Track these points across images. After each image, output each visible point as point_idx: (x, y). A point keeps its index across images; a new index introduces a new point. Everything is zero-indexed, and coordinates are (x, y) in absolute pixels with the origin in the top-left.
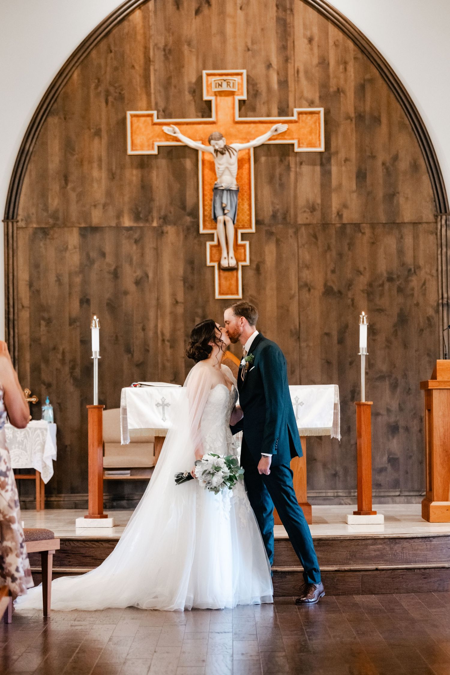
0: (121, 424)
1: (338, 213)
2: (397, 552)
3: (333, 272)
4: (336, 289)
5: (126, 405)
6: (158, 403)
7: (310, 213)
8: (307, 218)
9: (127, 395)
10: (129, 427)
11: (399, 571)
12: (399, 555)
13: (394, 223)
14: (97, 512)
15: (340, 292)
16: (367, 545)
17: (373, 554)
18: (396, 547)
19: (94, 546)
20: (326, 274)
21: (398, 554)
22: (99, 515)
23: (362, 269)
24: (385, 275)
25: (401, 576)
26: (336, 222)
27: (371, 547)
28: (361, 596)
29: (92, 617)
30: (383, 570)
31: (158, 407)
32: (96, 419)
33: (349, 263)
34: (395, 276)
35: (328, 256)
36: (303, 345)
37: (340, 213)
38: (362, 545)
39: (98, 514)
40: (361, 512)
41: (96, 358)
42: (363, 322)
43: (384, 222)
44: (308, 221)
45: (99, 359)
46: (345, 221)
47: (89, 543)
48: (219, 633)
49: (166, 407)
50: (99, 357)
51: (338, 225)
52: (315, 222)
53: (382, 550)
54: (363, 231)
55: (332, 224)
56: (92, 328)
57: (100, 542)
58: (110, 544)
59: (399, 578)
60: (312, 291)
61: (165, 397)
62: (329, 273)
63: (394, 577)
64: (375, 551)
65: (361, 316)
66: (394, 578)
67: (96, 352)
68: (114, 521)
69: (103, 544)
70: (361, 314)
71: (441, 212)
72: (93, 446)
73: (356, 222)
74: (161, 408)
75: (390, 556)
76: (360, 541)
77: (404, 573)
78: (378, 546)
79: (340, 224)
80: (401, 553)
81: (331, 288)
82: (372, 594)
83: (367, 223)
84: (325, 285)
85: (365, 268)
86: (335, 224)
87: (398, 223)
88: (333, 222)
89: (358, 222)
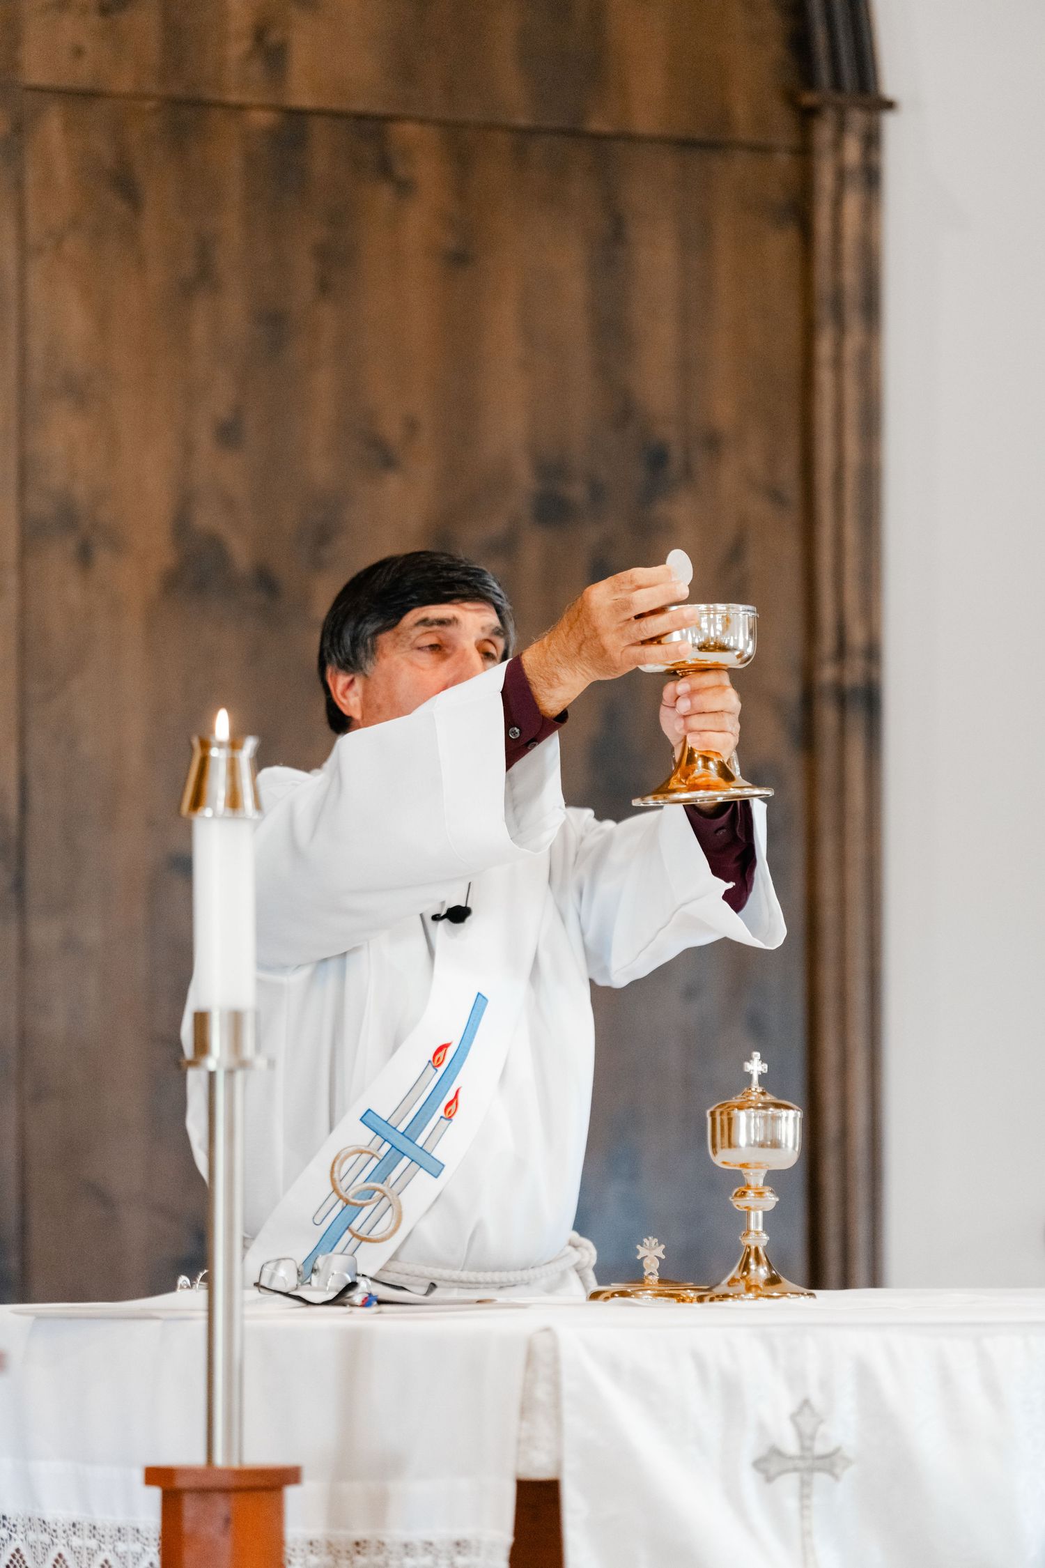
1: (260, 34)
3: (228, 434)
4: (242, 554)
7: (94, 20)
8: (78, 52)
13: (574, 133)
15: (266, 581)
20: (188, 448)
23: (391, 429)
24: (524, 477)
26: (247, 98)
31: (769, 1479)
33: (324, 382)
34: (577, 492)
35: (200, 331)
36: (45, 933)
37: (274, 37)
43: (522, 121)
44: (81, 75)
46: (302, 96)
49: (820, 1478)
51: (261, 119)
52: (124, 83)
54: (401, 170)
55: (224, 105)
60: (103, 557)
61: (817, 1399)
62: (204, 438)
71: (837, 85)
73: (360, 106)
74: (788, 1483)
79: (262, 107)
81: (215, 544)
83: (422, 121)
84: (181, 526)
85: (412, 426)
86: (241, 108)
87: (598, 137)
88: (234, 97)
89: (379, 108)
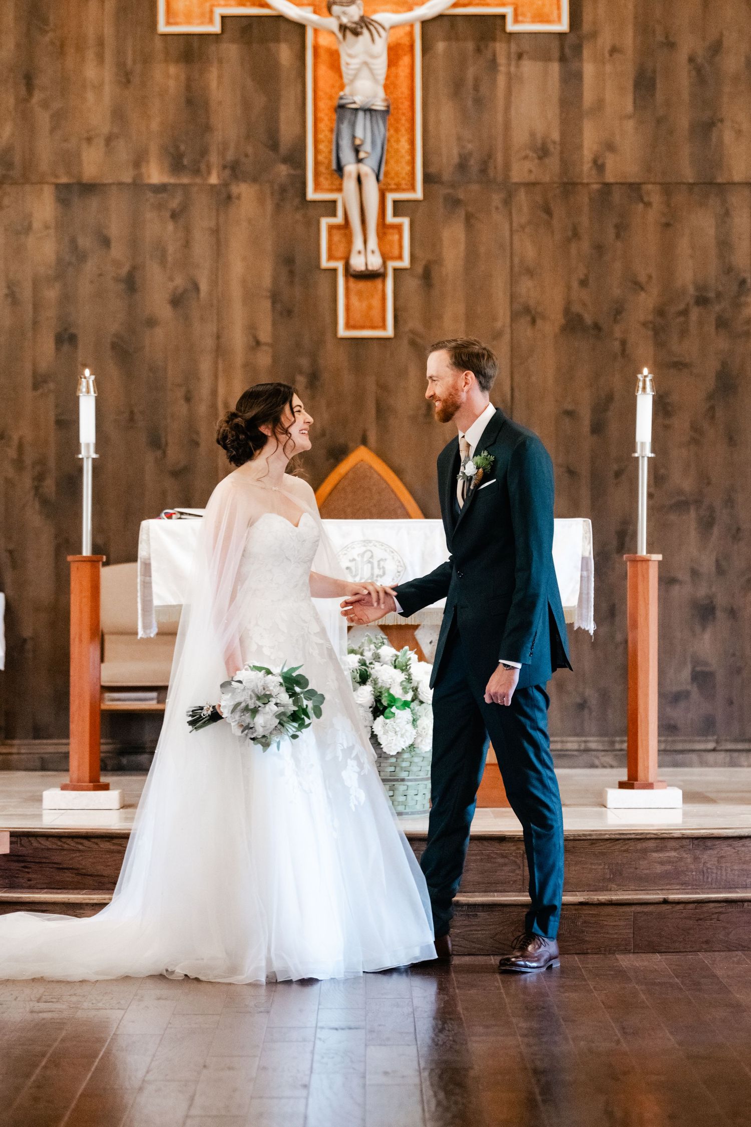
0: (139, 594)
1: (595, 162)
2: (709, 865)
3: (584, 283)
4: (588, 319)
5: (150, 555)
7: (536, 161)
8: (530, 171)
9: (151, 535)
10: (156, 602)
11: (712, 905)
12: (712, 873)
13: (711, 183)
14: (87, 779)
15: (597, 327)
16: (645, 851)
17: (659, 869)
18: (705, 857)
19: (80, 847)
20: (569, 288)
21: (709, 870)
22: (92, 784)
23: (642, 278)
24: (691, 290)
25: (716, 916)
26: (592, 181)
27: (655, 855)
28: (631, 955)
29: (75, 994)
30: (678, 903)
32: (86, 583)
33: (618, 266)
34: (712, 295)
35: (573, 250)
37: (600, 162)
38: (636, 851)
39: (90, 782)
40: (635, 782)
41: (87, 458)
42: (644, 388)
43: (691, 181)
44: (532, 178)
45: (93, 459)
46: (610, 178)
47: (69, 841)
48: (336, 1029)
50: (94, 456)
51: (595, 187)
52: (547, 179)
53: (677, 862)
54: (646, 199)
55: (582, 184)
56: (81, 395)
57: (93, 840)
58: (114, 844)
59: (711, 919)
60: (539, 322)
62: (575, 284)
63: (702, 917)
64: (662, 863)
65: (640, 376)
66: (701, 919)
67: (88, 445)
68: (123, 797)
69: (99, 843)
70: (641, 373)
72: (81, 641)
73: (632, 180)
75: (694, 873)
76: (632, 843)
77: (721, 910)
78: (667, 854)
79: (597, 183)
80: (717, 868)
81: (580, 317)
82: (654, 951)
83: (654, 183)
84: (567, 311)
85: (650, 277)
86: (588, 184)
87: (719, 184)
88: (585, 181)
89: (637, 180)
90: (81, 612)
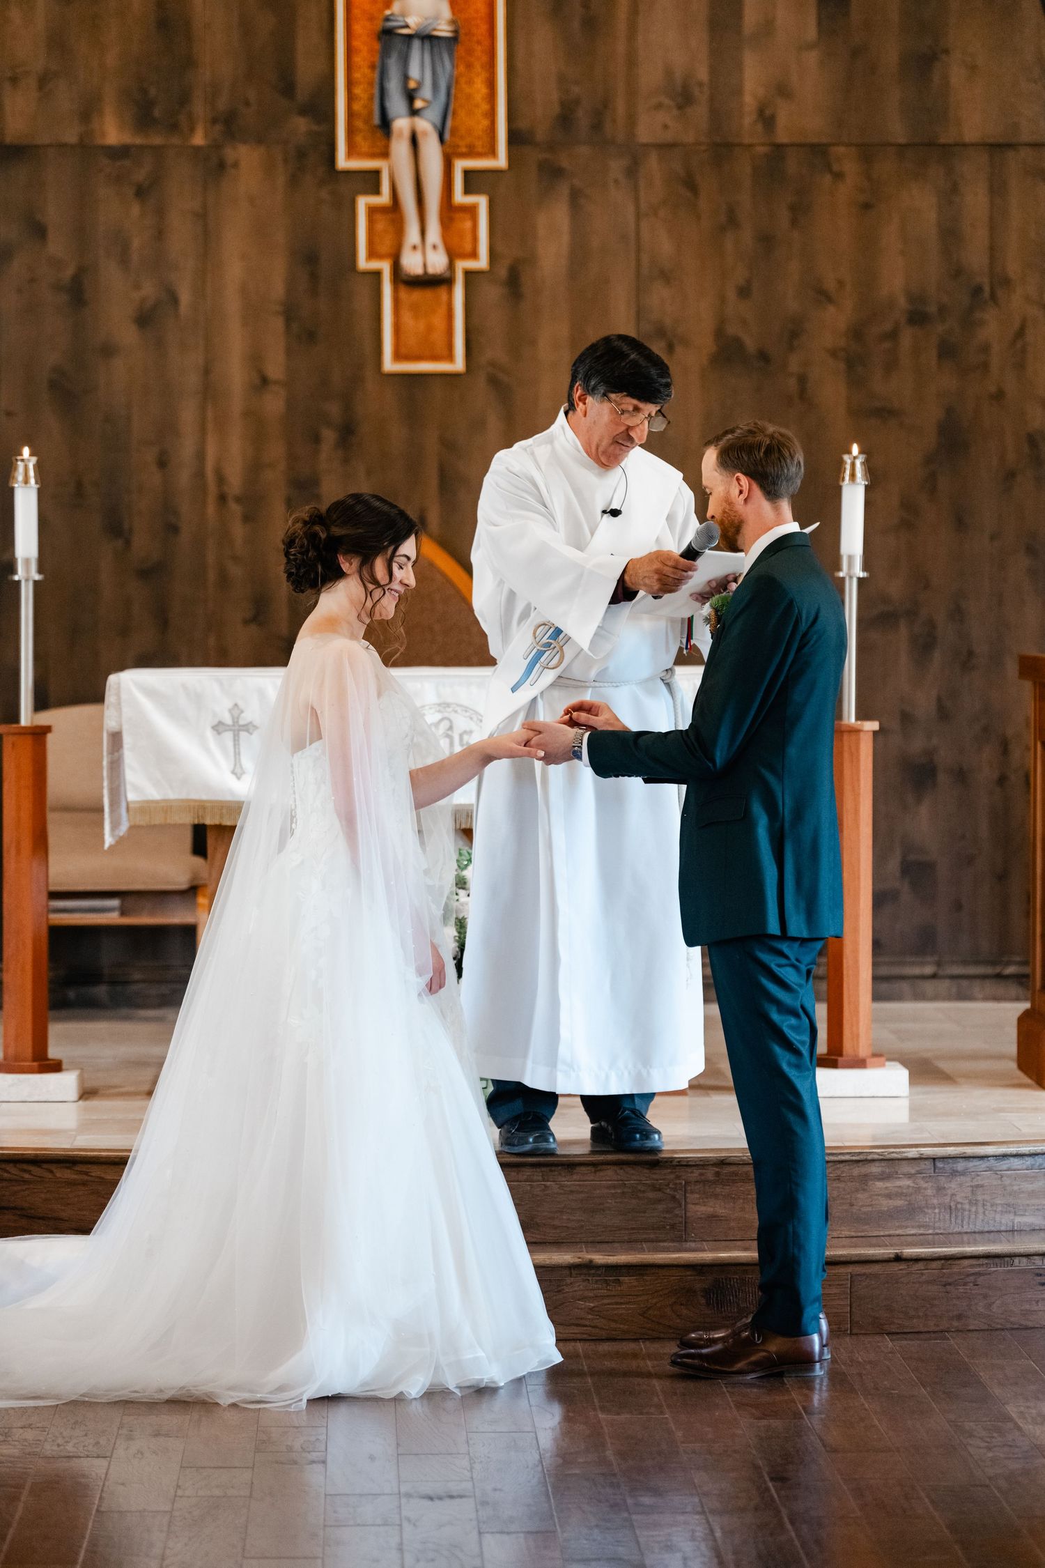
0: (105, 784)
1: (761, 112)
2: (958, 1199)
3: (744, 292)
4: (750, 345)
5: (121, 726)
6: (220, 723)
7: (675, 112)
8: (666, 127)
9: (124, 696)
10: (132, 796)
11: (966, 1262)
12: (964, 1210)
13: (931, 144)
14: (30, 1058)
15: (763, 356)
16: (865, 1178)
17: (885, 1204)
18: (953, 1185)
19: (27, 1176)
20: (723, 299)
21: (959, 1206)
22: (35, 1064)
23: (830, 285)
24: (902, 302)
25: (972, 1278)
26: (757, 141)
27: (879, 1184)
28: (848, 1339)
29: (30, 1426)
30: (917, 1260)
31: (219, 733)
32: (27, 767)
33: (794, 266)
34: (932, 309)
35: (729, 246)
37: (768, 113)
38: (852, 1179)
39: (34, 1060)
40: (840, 1059)
41: (27, 580)
42: (853, 476)
43: (902, 140)
44: (668, 137)
45: (35, 582)
46: (782, 137)
47: (10, 1167)
48: (431, 1499)
49: (243, 734)
50: (37, 577)
51: (761, 150)
52: (690, 138)
53: (911, 1195)
54: (836, 167)
55: (740, 145)
56: (16, 485)
57: (45, 1166)
58: (81, 1173)
59: (965, 1284)
60: (679, 349)
61: (241, 704)
62: (731, 295)
63: (950, 1280)
64: (889, 1196)
65: (846, 458)
66: (950, 1284)
67: (27, 561)
68: (81, 1080)
69: (55, 1171)
70: (849, 452)
72: (18, 852)
73: (815, 140)
74: (228, 737)
75: (937, 1211)
76: (845, 1168)
77: (977, 1270)
78: (898, 1183)
79: (763, 145)
80: (970, 1203)
81: (738, 341)
82: (882, 1332)
83: (848, 145)
84: (719, 333)
85: (841, 283)
86: (751, 145)
87: (944, 145)
88: (747, 141)
89: (824, 140)
90: (19, 808)
